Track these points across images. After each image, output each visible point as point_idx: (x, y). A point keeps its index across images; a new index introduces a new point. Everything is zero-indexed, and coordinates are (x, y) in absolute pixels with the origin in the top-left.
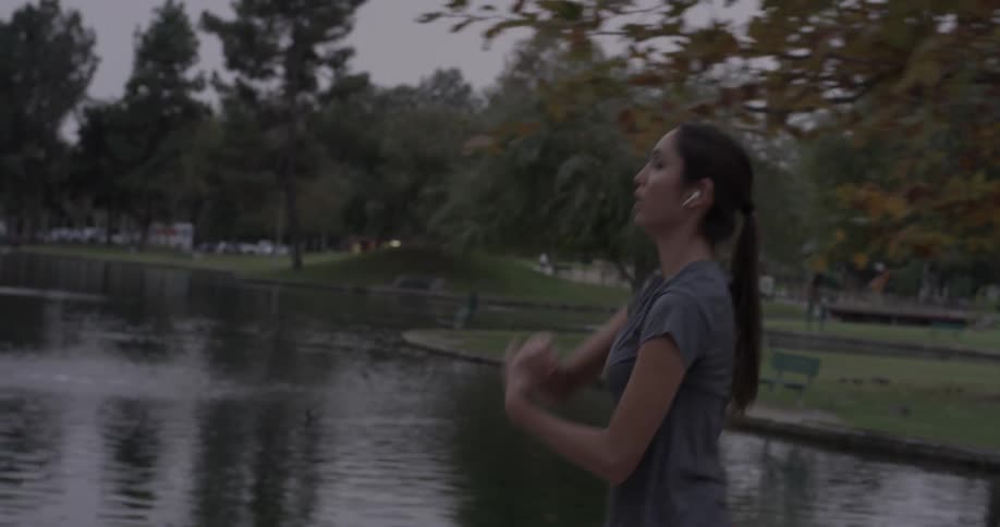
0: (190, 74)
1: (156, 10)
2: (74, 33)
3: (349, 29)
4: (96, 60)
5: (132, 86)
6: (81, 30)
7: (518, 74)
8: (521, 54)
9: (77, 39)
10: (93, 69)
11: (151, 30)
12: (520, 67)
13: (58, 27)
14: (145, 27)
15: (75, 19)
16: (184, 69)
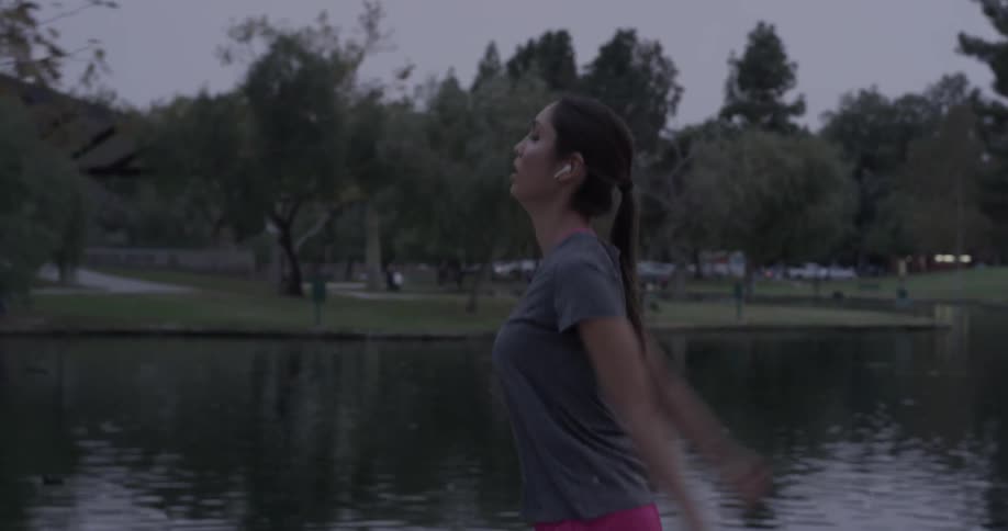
0: (789, 98)
1: (749, 35)
2: (654, 63)
4: (679, 90)
6: (661, 60)
9: (657, 69)
10: (677, 99)
11: (747, 55)
13: (637, 61)
14: (740, 54)
15: (656, 49)
16: (780, 93)
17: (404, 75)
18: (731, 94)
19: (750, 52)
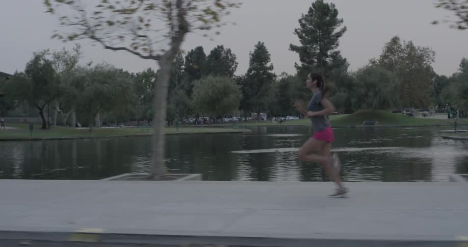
0: (268, 65)
1: (256, 46)
2: (229, 55)
3: (337, 45)
4: (237, 64)
5: (250, 71)
6: (231, 54)
7: (387, 54)
8: (388, 47)
9: (230, 57)
10: (236, 66)
11: (255, 52)
12: (388, 51)
13: (224, 54)
14: (253, 52)
15: (229, 51)
16: (266, 64)
17: (89, 65)
18: (251, 64)
19: (256, 52)
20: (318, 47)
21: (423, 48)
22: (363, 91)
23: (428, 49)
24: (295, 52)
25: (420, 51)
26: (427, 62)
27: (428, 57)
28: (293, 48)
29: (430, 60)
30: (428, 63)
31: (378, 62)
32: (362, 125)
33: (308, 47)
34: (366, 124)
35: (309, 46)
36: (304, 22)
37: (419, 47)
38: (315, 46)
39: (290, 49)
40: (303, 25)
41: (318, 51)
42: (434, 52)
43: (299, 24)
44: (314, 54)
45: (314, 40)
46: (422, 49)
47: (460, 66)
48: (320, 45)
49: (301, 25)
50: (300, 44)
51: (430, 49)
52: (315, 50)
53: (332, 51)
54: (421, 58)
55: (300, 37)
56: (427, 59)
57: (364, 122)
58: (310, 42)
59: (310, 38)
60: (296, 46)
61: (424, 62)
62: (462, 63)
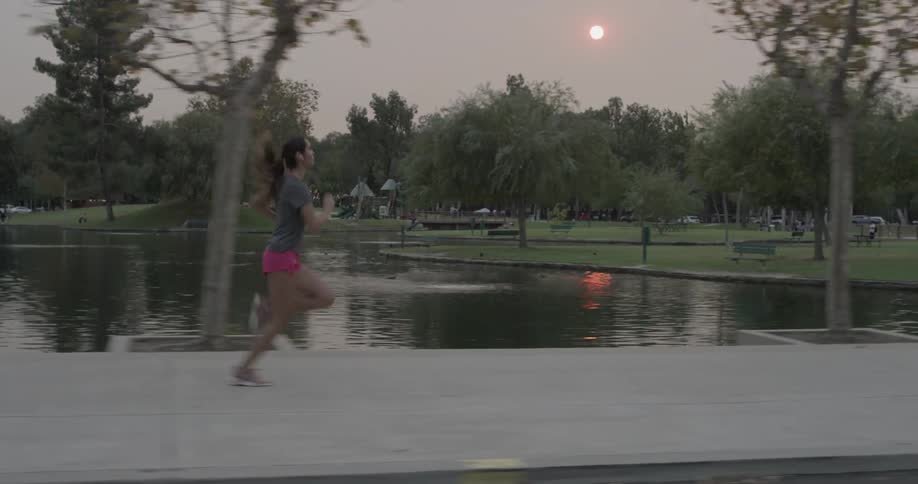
20: (96, 68)
21: (297, 83)
22: (187, 160)
23: (306, 85)
24: (46, 74)
25: (291, 87)
26: (304, 110)
27: (305, 101)
28: (42, 66)
29: (308, 107)
30: (305, 112)
31: (205, 104)
32: (184, 228)
33: (72, 67)
34: (190, 226)
35: (76, 64)
36: (66, 14)
37: (289, 81)
38: (88, 66)
39: (34, 69)
40: (64, 22)
41: (94, 76)
42: (316, 92)
43: (57, 18)
44: (86, 82)
45: (87, 54)
46: (294, 85)
47: (347, 119)
48: (99, 65)
49: (60, 20)
50: (59, 58)
51: (310, 86)
52: (88, 73)
53: (124, 78)
54: (292, 102)
55: (58, 45)
56: (303, 104)
57: (186, 223)
58: (78, 57)
59: (78, 49)
60: (48, 63)
61: (298, 110)
62: (350, 115)
